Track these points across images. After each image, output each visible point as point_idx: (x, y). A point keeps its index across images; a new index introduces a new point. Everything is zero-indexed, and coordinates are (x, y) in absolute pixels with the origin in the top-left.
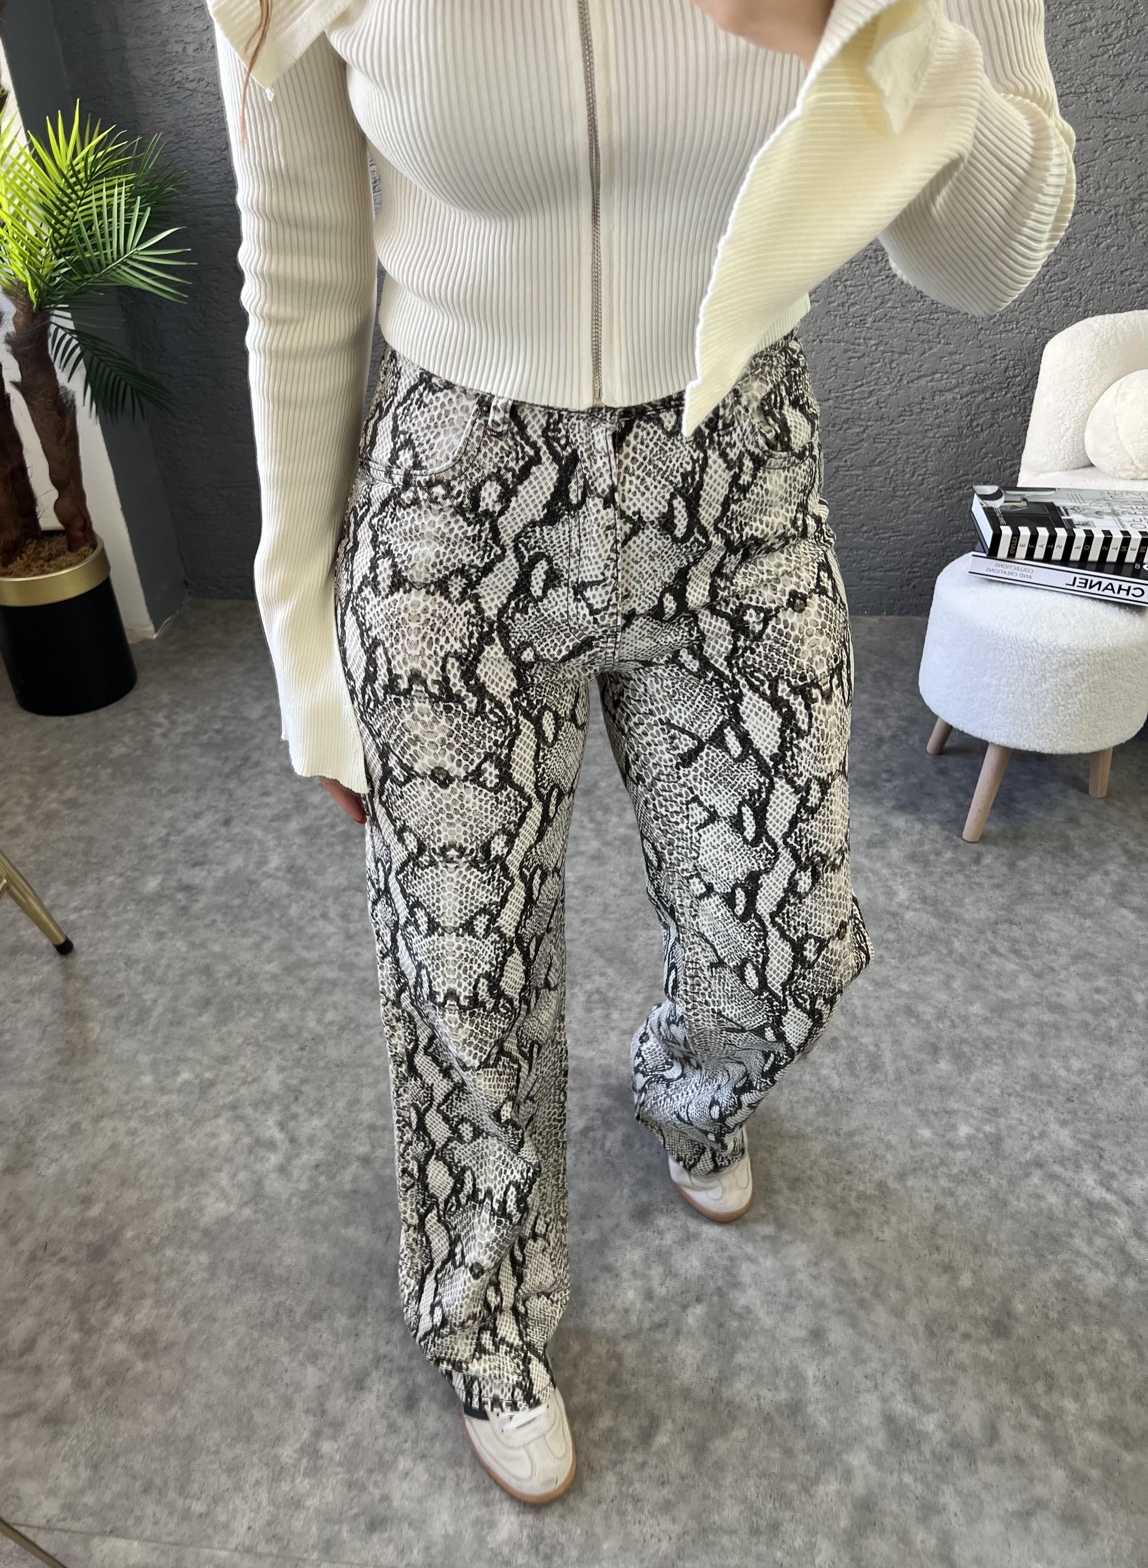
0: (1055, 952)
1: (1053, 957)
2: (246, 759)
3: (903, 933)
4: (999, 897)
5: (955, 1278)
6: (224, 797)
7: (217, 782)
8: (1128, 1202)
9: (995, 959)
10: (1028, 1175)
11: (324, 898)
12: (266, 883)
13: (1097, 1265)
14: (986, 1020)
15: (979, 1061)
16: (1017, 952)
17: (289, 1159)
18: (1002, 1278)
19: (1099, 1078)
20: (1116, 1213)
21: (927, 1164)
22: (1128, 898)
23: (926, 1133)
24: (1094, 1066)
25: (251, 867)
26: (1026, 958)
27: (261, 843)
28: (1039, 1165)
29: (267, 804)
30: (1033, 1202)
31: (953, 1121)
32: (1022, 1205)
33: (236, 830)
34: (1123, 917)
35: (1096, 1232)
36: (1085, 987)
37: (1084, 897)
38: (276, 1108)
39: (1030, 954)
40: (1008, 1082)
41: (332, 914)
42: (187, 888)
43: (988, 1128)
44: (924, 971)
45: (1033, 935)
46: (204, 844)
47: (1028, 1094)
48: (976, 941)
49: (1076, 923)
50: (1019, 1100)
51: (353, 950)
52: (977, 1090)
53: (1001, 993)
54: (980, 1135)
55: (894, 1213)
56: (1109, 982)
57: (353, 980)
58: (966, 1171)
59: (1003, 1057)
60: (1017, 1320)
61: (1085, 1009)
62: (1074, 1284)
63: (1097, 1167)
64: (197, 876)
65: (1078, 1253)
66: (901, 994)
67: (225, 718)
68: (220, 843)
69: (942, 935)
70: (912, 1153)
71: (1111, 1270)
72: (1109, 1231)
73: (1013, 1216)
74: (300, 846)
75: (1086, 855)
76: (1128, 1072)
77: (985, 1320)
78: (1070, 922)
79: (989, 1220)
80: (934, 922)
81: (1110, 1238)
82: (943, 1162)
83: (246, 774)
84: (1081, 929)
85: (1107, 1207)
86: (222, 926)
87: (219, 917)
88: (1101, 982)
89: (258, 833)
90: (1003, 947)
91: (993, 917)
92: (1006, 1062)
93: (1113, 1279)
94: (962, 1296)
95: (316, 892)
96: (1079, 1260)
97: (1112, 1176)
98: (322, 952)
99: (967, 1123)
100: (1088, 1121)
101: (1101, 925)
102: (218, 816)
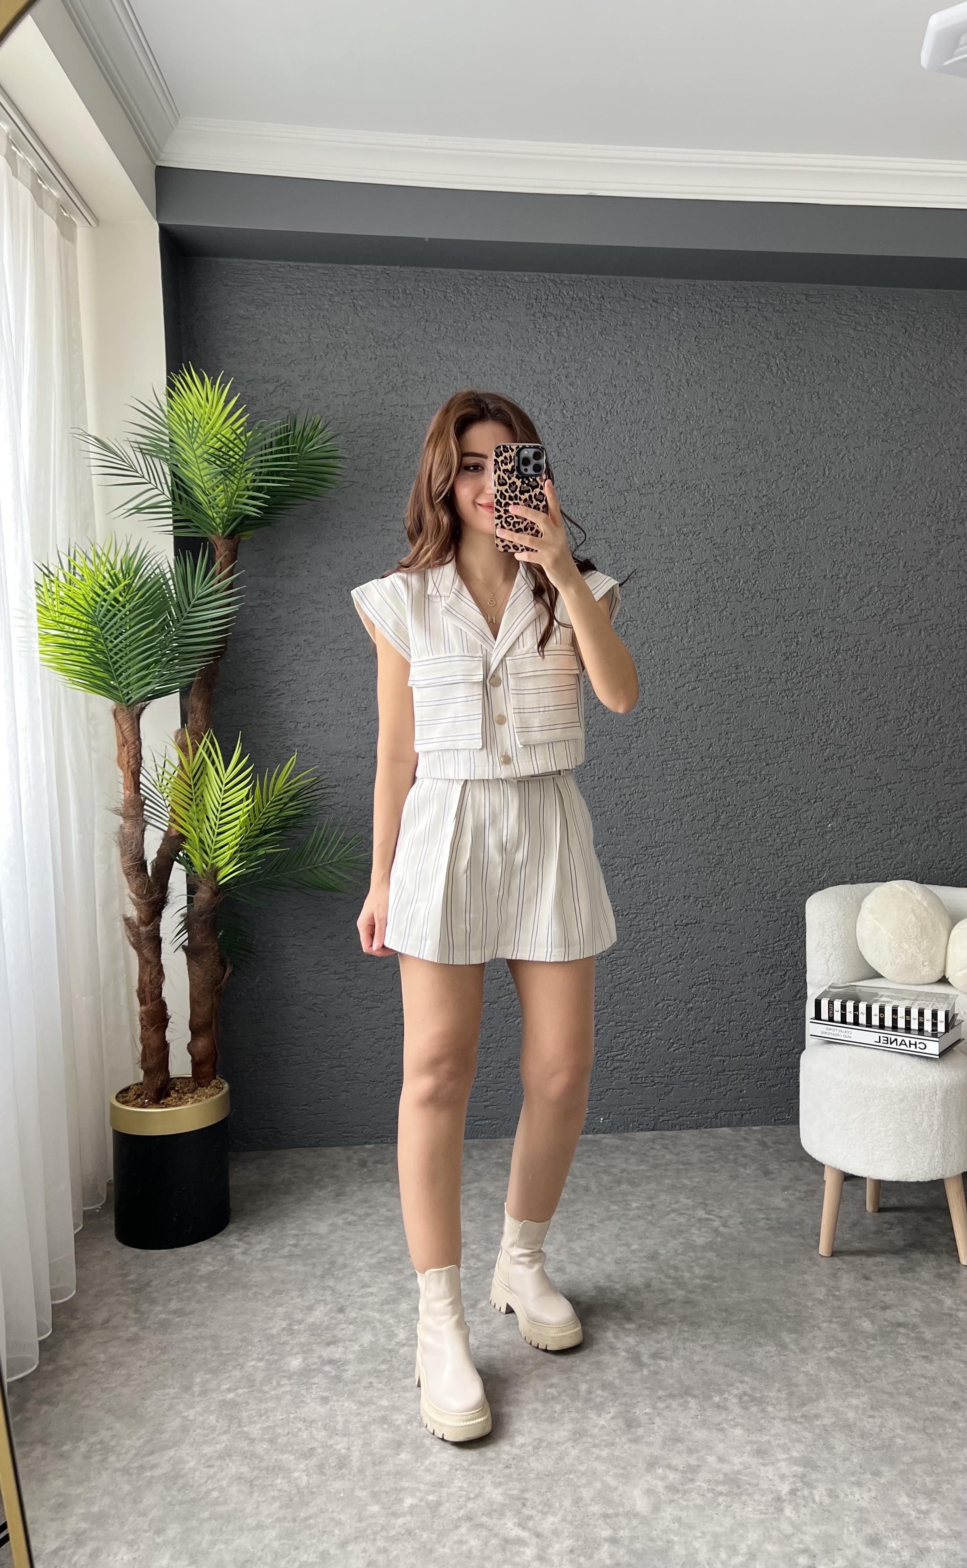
2: (333, 1263)
6: (328, 1292)
17: (543, 1549)
25: (382, 1340)
33: (353, 1315)
38: (508, 1513)
42: (330, 1362)
64: (336, 1352)
68: (344, 1326)
83: (338, 1274)
86: (380, 1386)
87: (373, 1380)
102: (329, 1307)
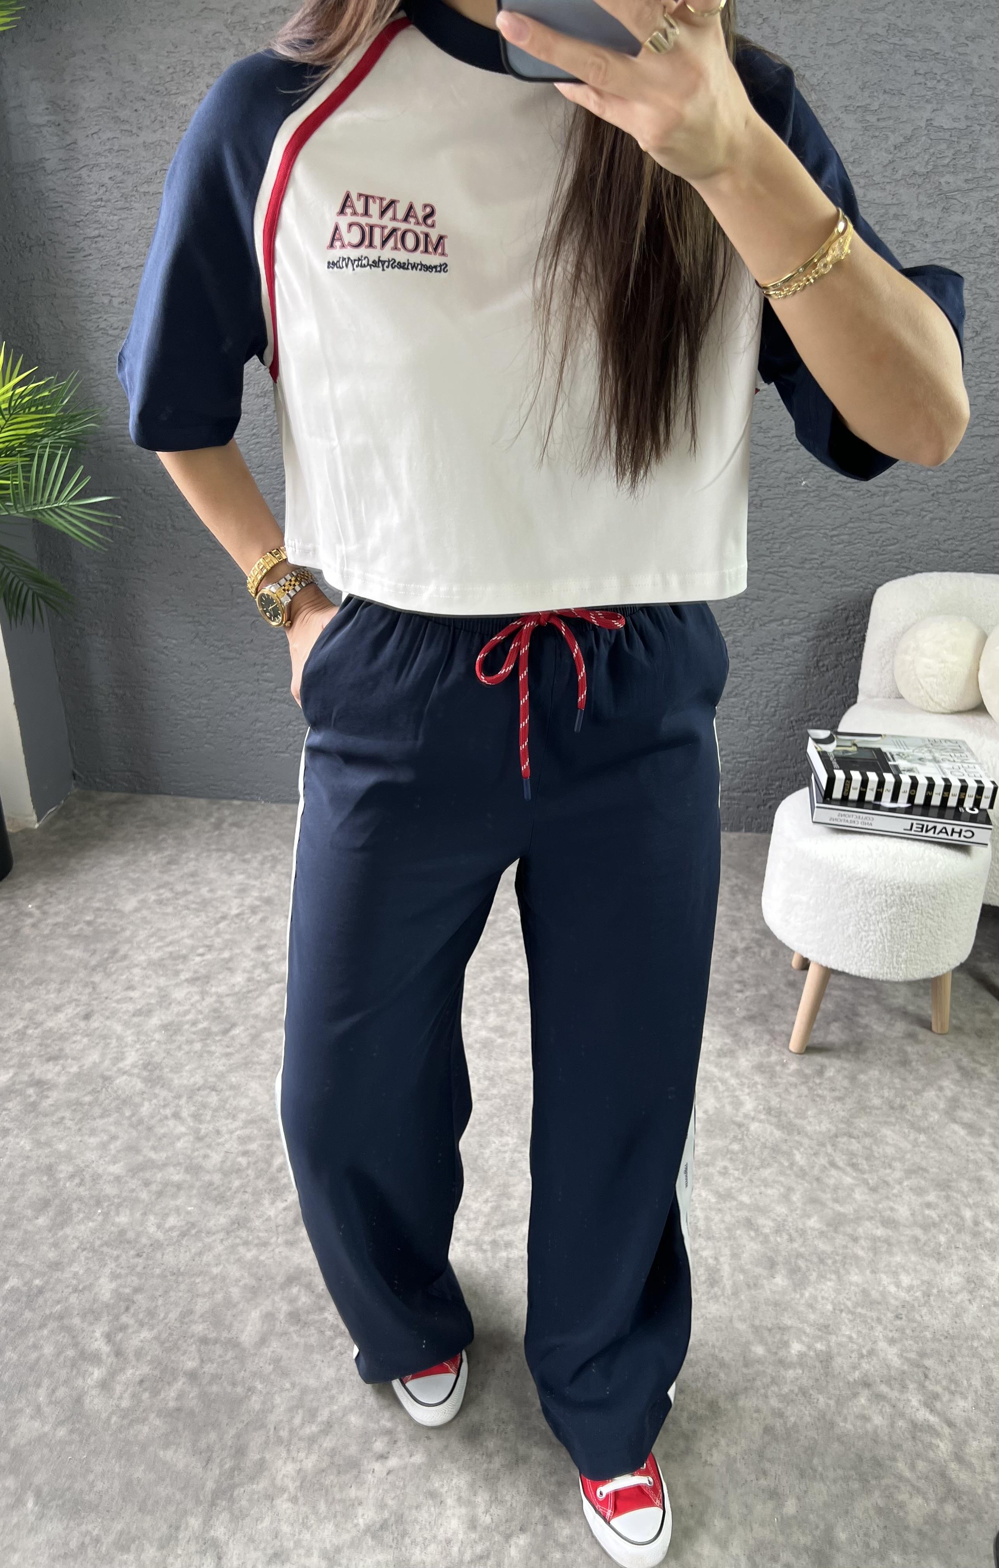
0: (890, 1166)
1: (888, 1171)
2: (114, 952)
3: (748, 1144)
4: (840, 1110)
5: (780, 1506)
6: (88, 990)
7: (82, 974)
8: (950, 1424)
9: (833, 1172)
10: (855, 1395)
11: (179, 1097)
12: (121, 1080)
13: (918, 1490)
14: (822, 1234)
15: (814, 1276)
16: (854, 1166)
17: (113, 1373)
18: (826, 1505)
19: (927, 1295)
20: (938, 1434)
21: (758, 1383)
22: (960, 1113)
23: (759, 1350)
24: (923, 1282)
25: (107, 1063)
26: (862, 1172)
27: (120, 1038)
28: (867, 1385)
29: (131, 998)
30: (859, 1423)
31: (786, 1338)
32: (849, 1426)
33: (96, 1025)
34: (955, 1133)
35: (918, 1455)
36: (916, 1201)
37: (919, 1112)
38: (105, 1318)
39: (866, 1167)
40: (840, 1298)
41: (185, 1114)
42: (39, 1084)
43: (819, 1346)
44: (766, 1183)
45: (870, 1149)
46: (63, 1038)
47: (859, 1310)
48: (816, 1154)
49: (912, 1137)
50: (850, 1316)
51: (202, 1152)
52: (811, 1306)
53: (838, 1207)
54: (812, 1353)
55: (724, 1435)
56: (939, 1197)
57: (198, 1184)
58: (796, 1390)
59: (837, 1272)
60: (838, 1550)
61: (915, 1223)
62: (895, 1511)
63: (922, 1387)
64: (51, 1071)
65: (900, 1478)
66: (742, 1206)
67: (99, 909)
68: (78, 1037)
69: (785, 1147)
70: (745, 1370)
71: (931, 1495)
72: (931, 1454)
73: (839, 1439)
74: (159, 1042)
75: (922, 1069)
76: (955, 1288)
77: (806, 1549)
78: (905, 1137)
79: (816, 1441)
80: (778, 1134)
81: (932, 1462)
82: (774, 1381)
83: (112, 967)
84: (915, 1144)
85: (930, 1429)
86: (70, 1124)
87: (68, 1114)
88: (931, 1197)
89: (118, 1028)
90: (840, 1160)
91: (833, 1129)
92: (839, 1278)
93: (933, 1505)
94: (785, 1524)
95: (170, 1090)
96: (901, 1485)
97: (936, 1396)
98: (170, 1154)
99: (800, 1341)
100: (916, 1339)
101: (934, 1140)
102: (79, 1009)
